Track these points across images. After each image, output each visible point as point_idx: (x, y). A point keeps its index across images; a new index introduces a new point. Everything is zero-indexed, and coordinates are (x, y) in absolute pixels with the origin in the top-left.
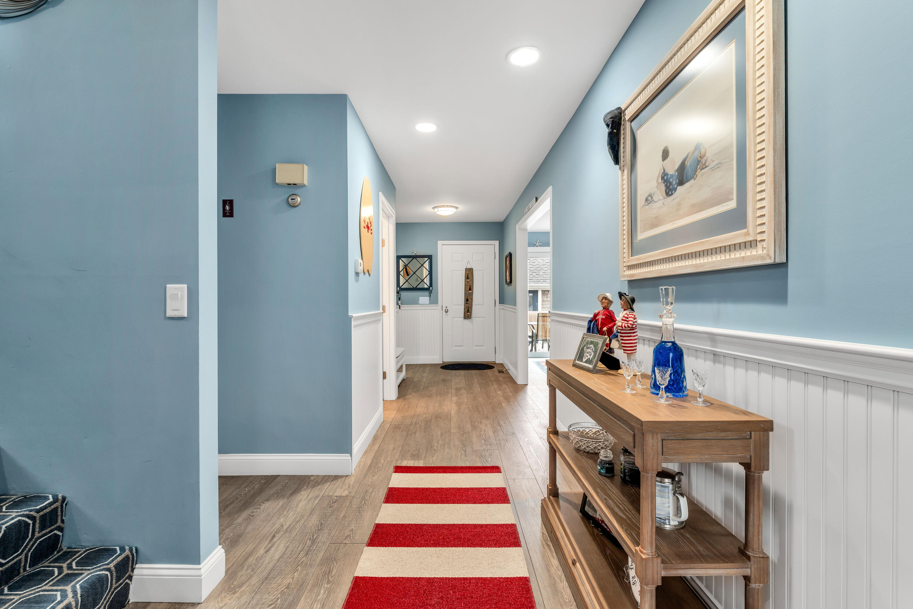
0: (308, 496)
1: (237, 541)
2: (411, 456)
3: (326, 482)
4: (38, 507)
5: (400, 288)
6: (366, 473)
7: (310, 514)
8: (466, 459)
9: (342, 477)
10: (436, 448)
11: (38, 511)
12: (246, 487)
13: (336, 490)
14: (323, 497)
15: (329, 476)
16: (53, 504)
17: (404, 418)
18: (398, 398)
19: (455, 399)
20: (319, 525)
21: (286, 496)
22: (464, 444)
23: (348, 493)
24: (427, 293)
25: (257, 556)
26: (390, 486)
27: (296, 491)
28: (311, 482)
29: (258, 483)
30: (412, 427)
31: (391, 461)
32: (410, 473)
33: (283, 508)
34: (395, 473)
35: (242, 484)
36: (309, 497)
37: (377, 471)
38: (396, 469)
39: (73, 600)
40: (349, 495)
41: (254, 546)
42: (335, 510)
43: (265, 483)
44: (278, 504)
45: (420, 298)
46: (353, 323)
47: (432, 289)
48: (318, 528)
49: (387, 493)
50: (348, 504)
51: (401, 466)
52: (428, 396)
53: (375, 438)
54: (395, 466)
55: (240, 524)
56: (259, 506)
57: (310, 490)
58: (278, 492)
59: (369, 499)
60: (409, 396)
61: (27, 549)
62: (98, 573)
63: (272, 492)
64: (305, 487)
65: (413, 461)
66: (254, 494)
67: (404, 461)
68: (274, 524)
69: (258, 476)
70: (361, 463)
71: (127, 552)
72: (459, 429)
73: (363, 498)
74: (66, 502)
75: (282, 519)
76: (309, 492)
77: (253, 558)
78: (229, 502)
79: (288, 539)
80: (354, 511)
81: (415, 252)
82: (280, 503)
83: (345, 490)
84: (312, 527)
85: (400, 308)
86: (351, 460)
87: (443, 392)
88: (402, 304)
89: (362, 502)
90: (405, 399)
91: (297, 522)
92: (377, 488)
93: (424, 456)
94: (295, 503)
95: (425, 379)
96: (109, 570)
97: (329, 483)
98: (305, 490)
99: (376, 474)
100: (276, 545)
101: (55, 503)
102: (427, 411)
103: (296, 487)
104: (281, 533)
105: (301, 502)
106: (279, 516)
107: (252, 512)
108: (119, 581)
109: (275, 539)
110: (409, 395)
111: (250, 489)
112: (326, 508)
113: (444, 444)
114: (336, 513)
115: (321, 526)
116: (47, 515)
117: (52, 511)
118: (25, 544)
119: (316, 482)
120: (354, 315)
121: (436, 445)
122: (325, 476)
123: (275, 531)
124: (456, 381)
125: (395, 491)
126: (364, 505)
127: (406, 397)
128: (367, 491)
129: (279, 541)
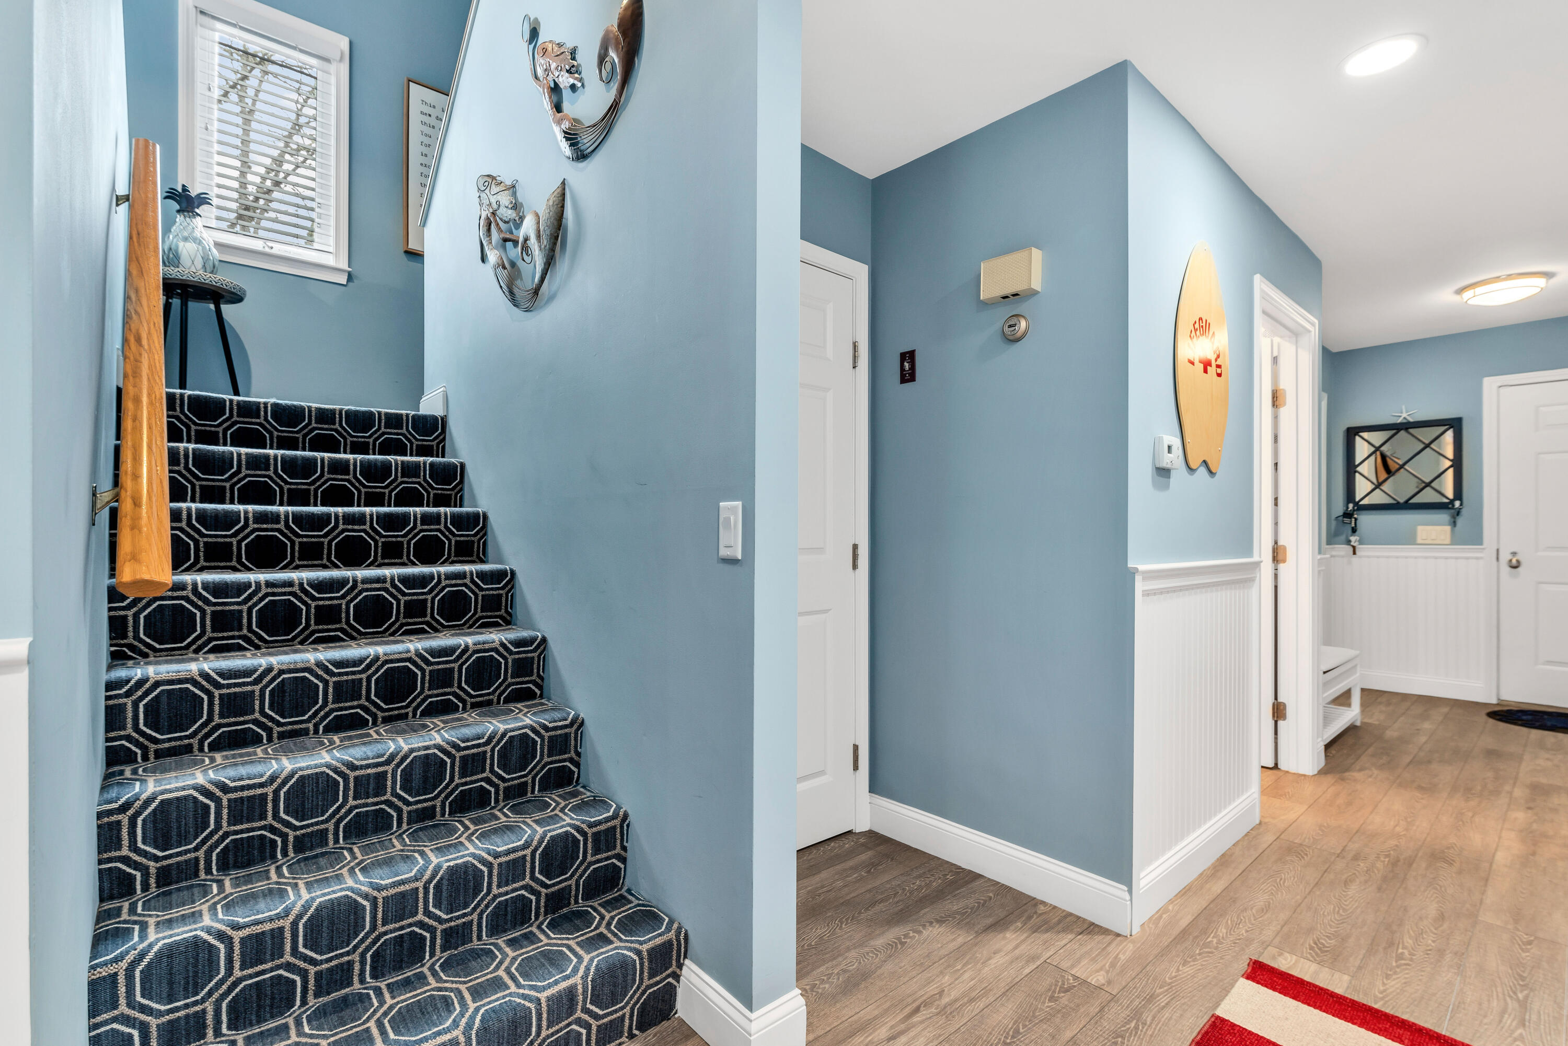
0: (1016, 947)
1: (857, 985)
2: (1311, 948)
3: (1066, 930)
4: (592, 820)
5: (1356, 504)
6: (1168, 946)
7: (1004, 994)
8: (1521, 1034)
9: (1105, 931)
10: (1406, 952)
11: (591, 825)
12: (919, 876)
13: (1079, 961)
14: (1046, 965)
15: (1079, 918)
16: (610, 821)
17: (1323, 831)
18: (1322, 772)
19: (1520, 816)
20: (1011, 1033)
21: (976, 929)
22: (1523, 978)
23: (1103, 981)
24: (1444, 516)
25: (870, 1038)
26: (1220, 1012)
27: (999, 925)
28: (1035, 917)
29: (940, 878)
30: (1340, 865)
31: (1249, 941)
32: (1295, 997)
33: (960, 953)
34: (1247, 978)
35: (916, 868)
36: (1017, 952)
37: (1200, 954)
38: (1253, 969)
39: (581, 982)
40: (1105, 987)
41: (876, 1012)
42: (1059, 1011)
43: (952, 882)
44: (954, 940)
45: (1420, 528)
46: (1140, 586)
47: (1461, 505)
48: (1006, 1038)
49: (1205, 1028)
50: (1094, 1010)
51: (1273, 968)
52: (1420, 788)
53: (1224, 861)
54: (1253, 958)
55: (876, 951)
56: (921, 928)
57: (1025, 935)
58: (967, 912)
59: (1151, 1023)
60: (1357, 775)
61: (578, 874)
62: (625, 952)
63: (955, 908)
64: (1019, 924)
65: (1314, 967)
66: (925, 897)
67: (1288, 955)
68: (929, 982)
69: (947, 862)
70: (1164, 916)
71: (672, 935)
72: (1516, 921)
73: (1137, 1015)
74: (627, 822)
75: (947, 978)
76: (1023, 938)
77: (862, 1038)
78: (880, 897)
79: (939, 1032)
80: (1102, 1039)
81: (1404, 415)
82: (959, 940)
83: (1101, 969)
84: (993, 1030)
85: (1354, 553)
86: (1129, 903)
87: (1479, 788)
88: (1361, 542)
89: (1129, 1022)
90: (1343, 779)
91: (972, 1000)
92: (1183, 1001)
93: (1357, 963)
94: (985, 952)
95: (1423, 739)
96: (638, 953)
97: (1070, 936)
98: (1016, 931)
99: (1194, 961)
100: (912, 1034)
101: (613, 819)
102: (1407, 830)
103: (1002, 915)
104: (933, 1010)
105: (998, 956)
106: (945, 969)
107: (906, 936)
108: (654, 977)
109: (916, 1019)
110: (1361, 770)
111: (923, 884)
112: (1041, 996)
113: (1441, 952)
114: (1058, 1020)
115: (1013, 1037)
116: (602, 834)
117: (607, 830)
118: (575, 867)
119: (1046, 922)
120: (1141, 567)
121: (1409, 942)
122: (1071, 914)
123: (924, 998)
124: (1541, 762)
125: (1229, 1033)
126: (1131, 1034)
127: (1347, 774)
128: (1151, 998)
129: (919, 1029)
